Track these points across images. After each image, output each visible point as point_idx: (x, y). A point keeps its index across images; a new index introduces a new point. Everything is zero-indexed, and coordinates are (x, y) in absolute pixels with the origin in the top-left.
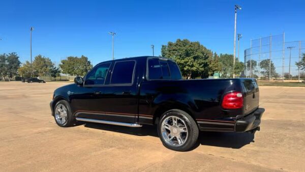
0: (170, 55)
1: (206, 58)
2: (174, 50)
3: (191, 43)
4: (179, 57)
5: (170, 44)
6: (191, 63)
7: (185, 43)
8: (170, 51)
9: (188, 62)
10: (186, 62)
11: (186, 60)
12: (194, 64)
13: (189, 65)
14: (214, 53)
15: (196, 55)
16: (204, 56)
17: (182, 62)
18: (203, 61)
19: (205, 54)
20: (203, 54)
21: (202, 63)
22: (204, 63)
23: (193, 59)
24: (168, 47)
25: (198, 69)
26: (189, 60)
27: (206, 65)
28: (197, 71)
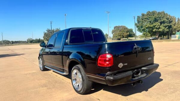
0: (143, 22)
1: (170, 22)
2: (145, 19)
3: (159, 13)
4: (149, 23)
5: (143, 15)
6: (158, 27)
7: (154, 13)
8: (142, 19)
9: (156, 26)
10: (154, 26)
11: (154, 24)
12: (161, 27)
13: (156, 28)
14: (177, 18)
15: (162, 21)
16: (168, 21)
17: (152, 26)
18: (168, 25)
19: (169, 20)
20: (168, 19)
21: (167, 26)
22: (168, 26)
23: (159, 24)
24: (142, 16)
25: (164, 30)
26: (157, 24)
27: (170, 27)
28: (163, 32)
